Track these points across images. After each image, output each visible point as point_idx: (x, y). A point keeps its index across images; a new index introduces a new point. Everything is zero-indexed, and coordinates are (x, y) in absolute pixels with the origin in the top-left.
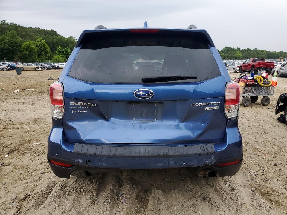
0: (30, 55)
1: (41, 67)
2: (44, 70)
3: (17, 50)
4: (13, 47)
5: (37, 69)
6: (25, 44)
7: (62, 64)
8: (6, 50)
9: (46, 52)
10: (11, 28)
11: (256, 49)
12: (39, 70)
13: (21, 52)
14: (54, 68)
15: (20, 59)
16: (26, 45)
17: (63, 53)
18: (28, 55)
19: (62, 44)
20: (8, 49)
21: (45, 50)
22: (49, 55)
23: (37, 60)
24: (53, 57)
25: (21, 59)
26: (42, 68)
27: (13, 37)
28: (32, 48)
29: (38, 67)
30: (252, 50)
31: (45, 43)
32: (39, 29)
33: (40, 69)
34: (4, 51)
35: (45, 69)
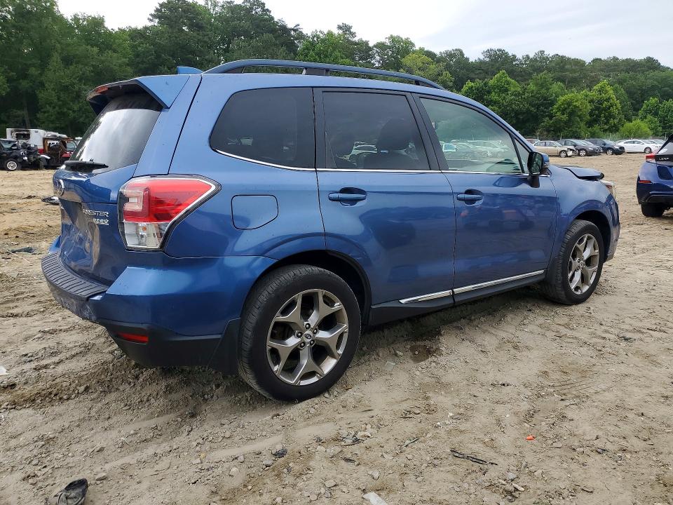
0: (568, 123)
1: (571, 150)
2: (579, 155)
3: (545, 112)
4: (538, 107)
5: (563, 154)
6: (562, 99)
7: (634, 142)
8: (524, 113)
9: (610, 113)
10: (553, 67)
12: (567, 156)
13: (551, 117)
14: (610, 152)
15: (545, 133)
16: (564, 101)
17: (656, 114)
18: (565, 123)
19: (667, 91)
20: (528, 111)
21: (609, 108)
22: (616, 121)
23: (583, 134)
24: (623, 126)
25: (548, 131)
26: (573, 150)
27: (543, 85)
28: (575, 106)
29: (566, 149)
31: (611, 92)
32: (615, 59)
33: (570, 153)
34: (519, 116)
35: (583, 153)
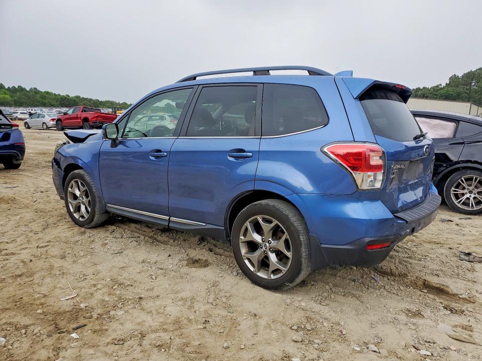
11: (36, 89)
30: (28, 89)
